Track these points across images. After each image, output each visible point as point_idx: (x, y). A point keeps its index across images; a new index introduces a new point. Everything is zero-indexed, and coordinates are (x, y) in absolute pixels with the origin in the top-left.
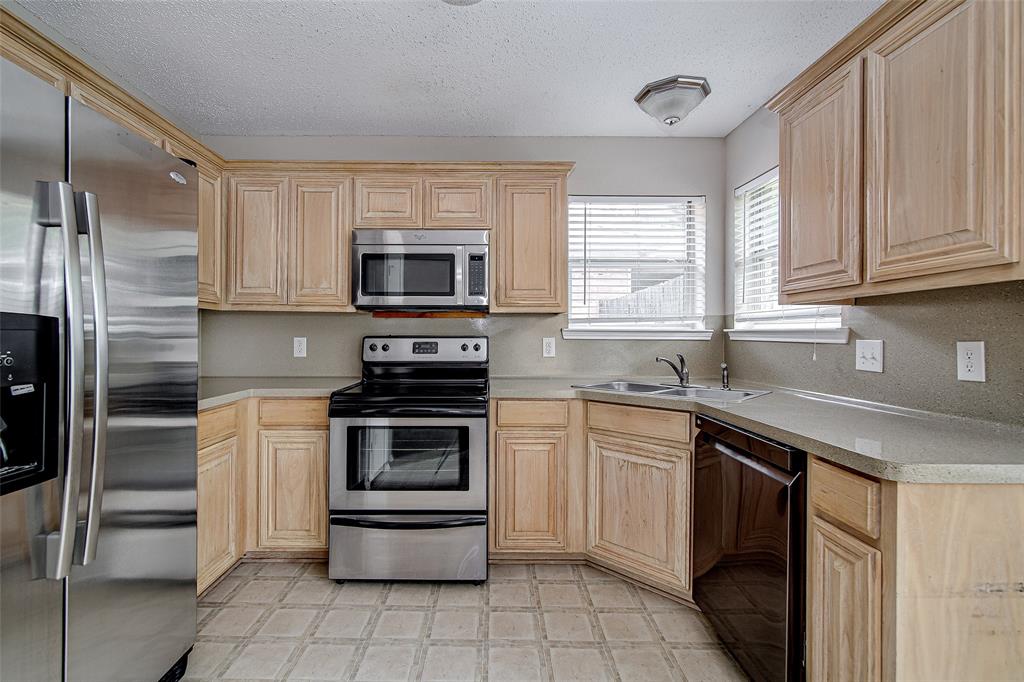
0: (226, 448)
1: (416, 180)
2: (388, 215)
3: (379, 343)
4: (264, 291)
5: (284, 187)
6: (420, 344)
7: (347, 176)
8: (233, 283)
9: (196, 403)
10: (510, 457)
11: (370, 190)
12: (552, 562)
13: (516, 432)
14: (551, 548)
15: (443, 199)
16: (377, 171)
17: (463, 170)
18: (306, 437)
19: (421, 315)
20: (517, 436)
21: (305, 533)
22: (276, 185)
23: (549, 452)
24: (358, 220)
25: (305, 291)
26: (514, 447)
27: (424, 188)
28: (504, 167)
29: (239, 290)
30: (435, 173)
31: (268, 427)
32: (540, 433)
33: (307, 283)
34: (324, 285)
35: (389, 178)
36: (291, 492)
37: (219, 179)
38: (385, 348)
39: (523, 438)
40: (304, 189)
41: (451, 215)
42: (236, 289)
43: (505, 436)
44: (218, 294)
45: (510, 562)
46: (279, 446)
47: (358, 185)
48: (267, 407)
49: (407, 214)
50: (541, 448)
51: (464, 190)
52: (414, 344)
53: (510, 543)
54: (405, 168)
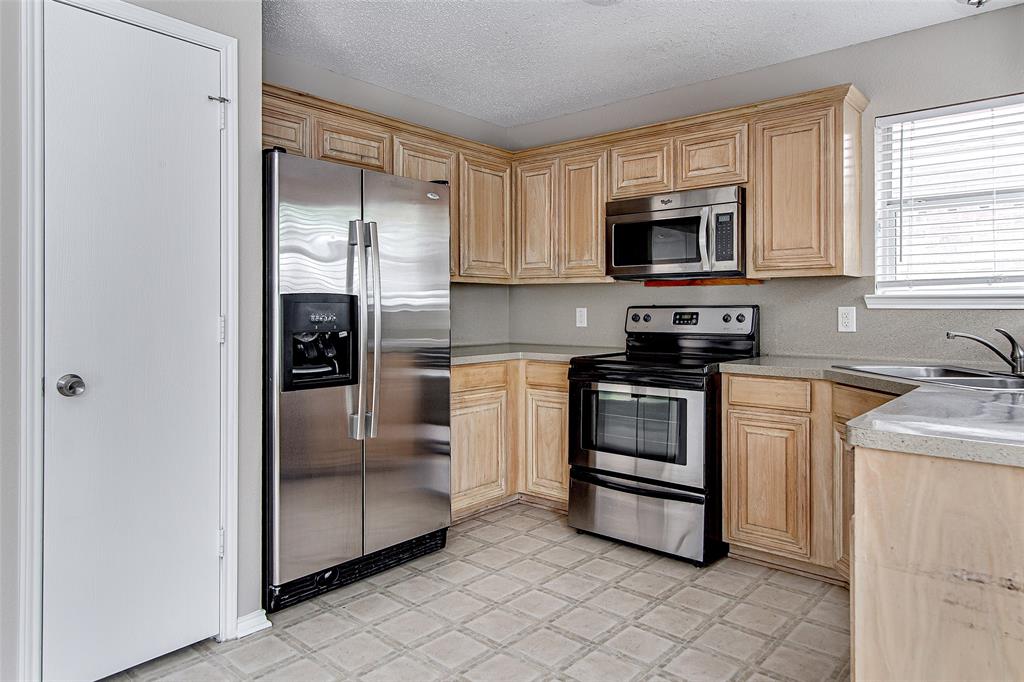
0: (496, 398)
1: (668, 142)
2: (640, 181)
3: (642, 313)
4: (541, 265)
5: (555, 168)
6: (681, 314)
7: (604, 149)
8: (519, 260)
9: (449, 358)
10: (742, 438)
11: (625, 159)
12: (802, 573)
13: (749, 413)
14: (791, 552)
15: (694, 156)
16: (632, 138)
17: (715, 121)
18: (559, 398)
19: (691, 283)
20: (750, 417)
21: (557, 484)
22: (549, 167)
23: (786, 439)
24: (615, 190)
25: (573, 264)
26: (746, 428)
27: (675, 149)
28: (760, 108)
29: (524, 266)
30: (687, 129)
31: (533, 386)
32: (776, 417)
33: (573, 257)
34: (587, 257)
35: (642, 144)
36: (548, 445)
37: (508, 171)
38: (647, 318)
39: (758, 420)
40: (570, 168)
41: (704, 172)
42: (522, 266)
43: (736, 415)
44: (508, 271)
45: (752, 561)
46: (540, 404)
47: (615, 155)
48: (533, 368)
49: (658, 179)
50: (777, 433)
51: (717, 143)
52: (676, 314)
53: (742, 536)
54: (656, 131)
